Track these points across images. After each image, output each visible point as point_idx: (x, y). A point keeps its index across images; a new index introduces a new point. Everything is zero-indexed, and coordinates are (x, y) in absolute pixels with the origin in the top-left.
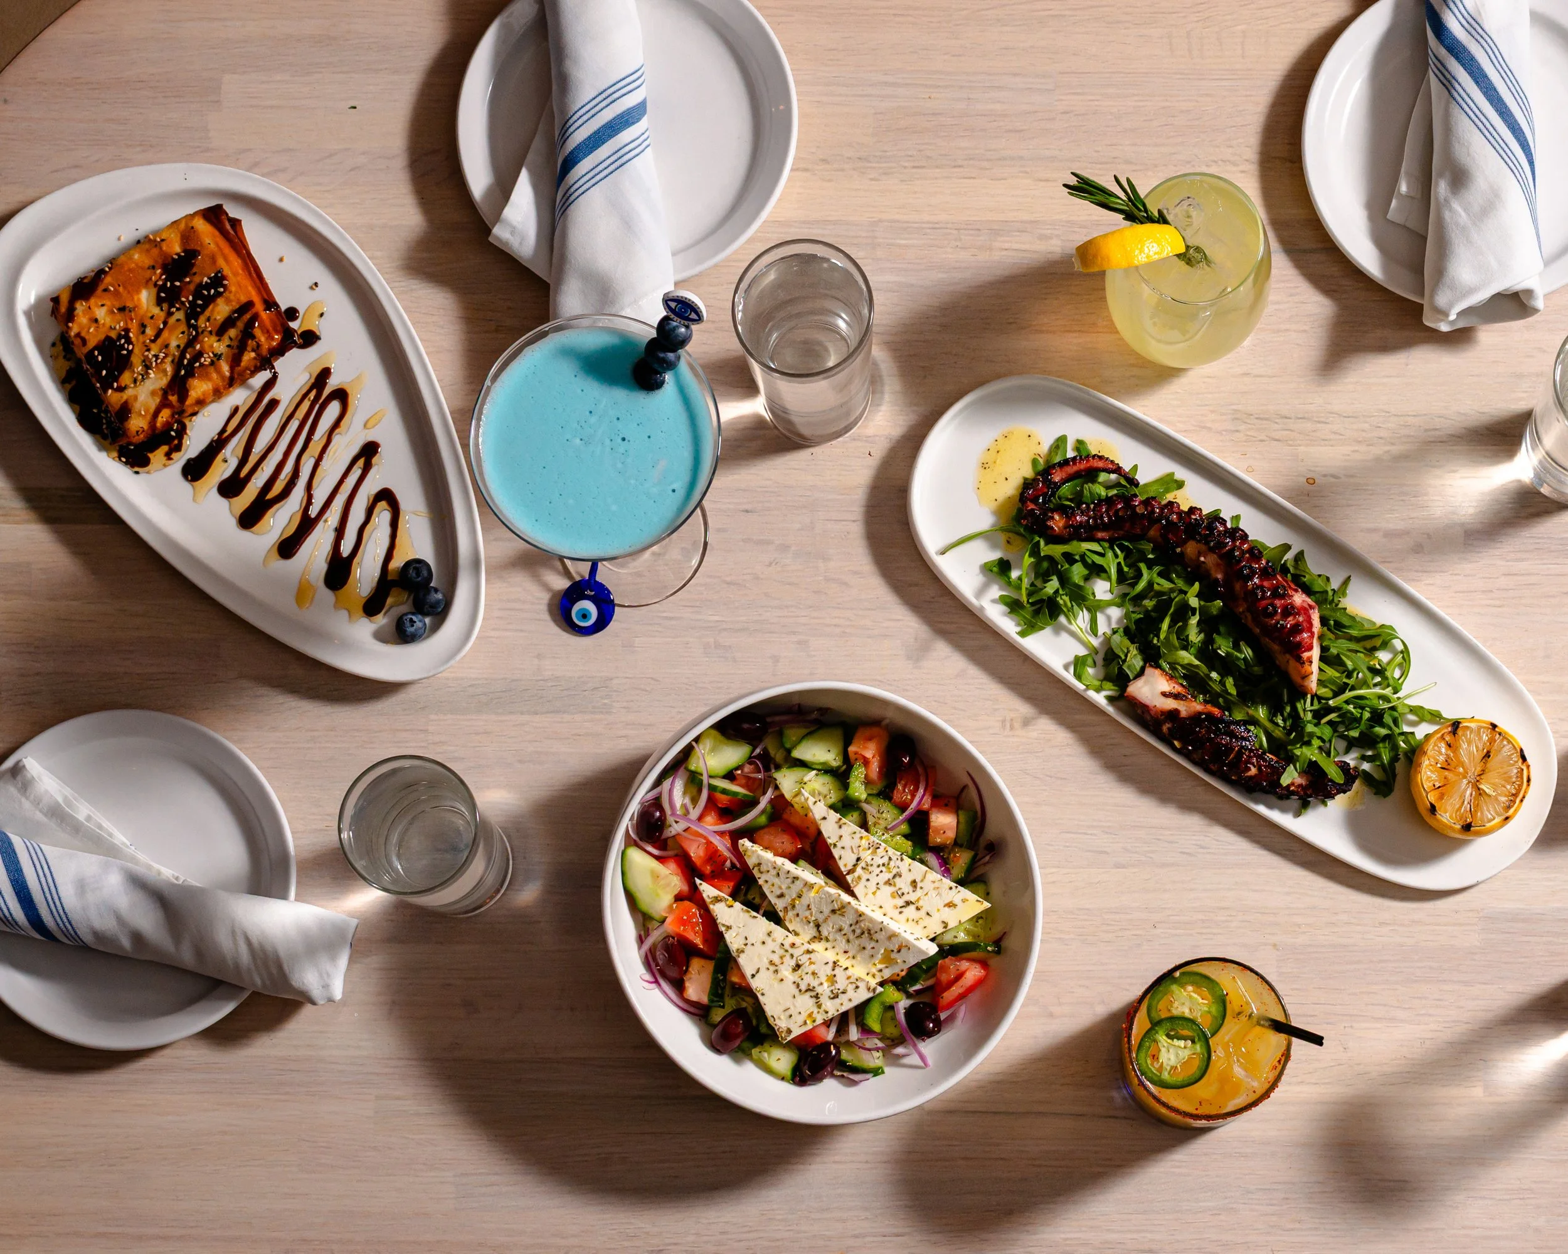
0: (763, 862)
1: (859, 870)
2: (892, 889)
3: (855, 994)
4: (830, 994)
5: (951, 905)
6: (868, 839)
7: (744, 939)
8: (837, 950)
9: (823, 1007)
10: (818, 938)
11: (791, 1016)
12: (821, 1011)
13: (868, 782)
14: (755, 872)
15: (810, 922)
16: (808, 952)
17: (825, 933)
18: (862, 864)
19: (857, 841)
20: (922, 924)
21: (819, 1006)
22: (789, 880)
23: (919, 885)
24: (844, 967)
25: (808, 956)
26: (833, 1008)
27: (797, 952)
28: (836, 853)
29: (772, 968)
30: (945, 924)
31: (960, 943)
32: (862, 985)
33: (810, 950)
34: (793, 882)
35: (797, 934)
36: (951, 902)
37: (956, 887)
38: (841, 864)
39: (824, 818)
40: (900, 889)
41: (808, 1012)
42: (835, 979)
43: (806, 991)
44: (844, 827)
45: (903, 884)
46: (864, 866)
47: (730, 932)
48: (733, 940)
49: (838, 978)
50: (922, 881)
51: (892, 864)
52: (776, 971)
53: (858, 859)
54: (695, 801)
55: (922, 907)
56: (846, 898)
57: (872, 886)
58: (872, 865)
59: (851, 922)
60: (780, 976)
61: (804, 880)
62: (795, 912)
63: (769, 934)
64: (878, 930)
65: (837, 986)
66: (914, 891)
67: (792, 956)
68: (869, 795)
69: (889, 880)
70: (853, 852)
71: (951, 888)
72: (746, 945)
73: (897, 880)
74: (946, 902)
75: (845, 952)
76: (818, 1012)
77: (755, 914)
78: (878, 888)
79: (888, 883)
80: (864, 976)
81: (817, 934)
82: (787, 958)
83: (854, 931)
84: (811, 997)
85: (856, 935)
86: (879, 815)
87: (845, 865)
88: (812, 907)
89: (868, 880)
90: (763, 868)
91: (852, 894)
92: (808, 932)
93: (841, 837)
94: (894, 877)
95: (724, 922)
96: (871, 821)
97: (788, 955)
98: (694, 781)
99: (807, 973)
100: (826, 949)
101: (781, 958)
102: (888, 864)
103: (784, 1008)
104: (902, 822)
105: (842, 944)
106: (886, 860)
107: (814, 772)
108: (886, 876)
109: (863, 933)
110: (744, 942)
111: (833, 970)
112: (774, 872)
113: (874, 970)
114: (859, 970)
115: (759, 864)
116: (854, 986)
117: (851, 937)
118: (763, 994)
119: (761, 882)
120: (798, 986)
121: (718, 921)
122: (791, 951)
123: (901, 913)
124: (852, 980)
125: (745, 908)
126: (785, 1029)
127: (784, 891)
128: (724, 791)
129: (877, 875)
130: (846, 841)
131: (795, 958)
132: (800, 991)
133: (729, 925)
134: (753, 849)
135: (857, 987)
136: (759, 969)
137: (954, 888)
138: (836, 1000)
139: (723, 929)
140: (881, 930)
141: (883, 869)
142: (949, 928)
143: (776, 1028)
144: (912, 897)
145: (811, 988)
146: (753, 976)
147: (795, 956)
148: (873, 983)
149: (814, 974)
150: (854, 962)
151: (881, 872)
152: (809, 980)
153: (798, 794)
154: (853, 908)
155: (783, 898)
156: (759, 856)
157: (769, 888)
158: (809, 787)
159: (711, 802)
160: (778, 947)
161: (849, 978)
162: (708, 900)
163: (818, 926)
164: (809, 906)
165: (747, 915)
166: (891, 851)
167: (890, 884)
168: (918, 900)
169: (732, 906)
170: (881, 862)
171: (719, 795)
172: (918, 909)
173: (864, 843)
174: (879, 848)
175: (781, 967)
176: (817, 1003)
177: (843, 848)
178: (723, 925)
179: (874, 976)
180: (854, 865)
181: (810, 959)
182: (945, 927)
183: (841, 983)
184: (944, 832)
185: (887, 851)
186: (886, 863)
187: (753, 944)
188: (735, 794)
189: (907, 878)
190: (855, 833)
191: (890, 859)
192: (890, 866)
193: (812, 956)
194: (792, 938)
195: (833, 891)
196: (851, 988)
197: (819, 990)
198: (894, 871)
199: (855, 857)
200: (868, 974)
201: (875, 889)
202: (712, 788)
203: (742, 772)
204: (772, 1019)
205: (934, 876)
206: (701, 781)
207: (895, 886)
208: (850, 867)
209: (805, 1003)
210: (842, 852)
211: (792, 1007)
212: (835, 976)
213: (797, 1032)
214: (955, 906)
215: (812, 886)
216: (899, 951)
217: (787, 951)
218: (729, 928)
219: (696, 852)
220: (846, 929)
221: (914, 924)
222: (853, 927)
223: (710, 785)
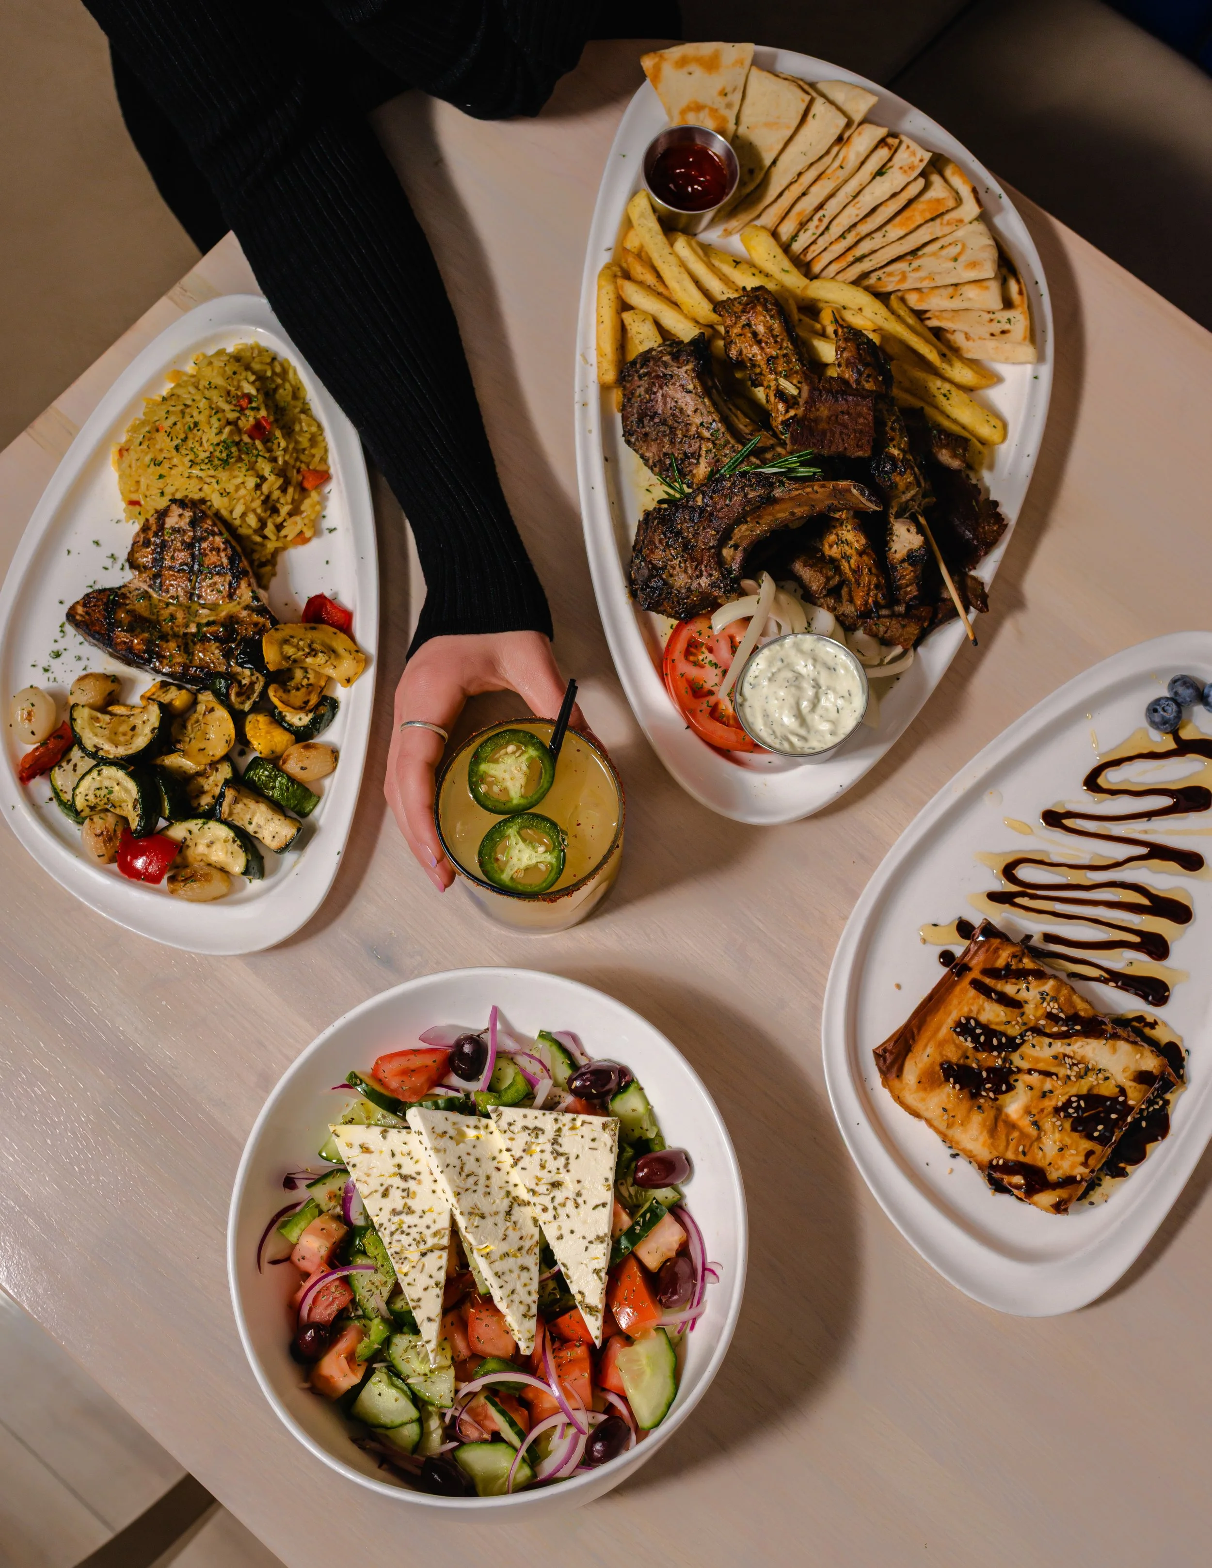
0: (520, 1316)
1: (431, 1242)
2: (410, 1202)
3: (516, 1119)
4: (540, 1136)
5: (365, 1149)
6: (400, 1268)
7: (589, 1250)
8: (506, 1178)
9: (556, 1127)
10: (516, 1202)
11: (593, 1140)
12: (560, 1125)
13: (364, 1333)
14: (534, 1310)
15: (514, 1223)
16: (534, 1192)
17: (506, 1203)
18: (423, 1247)
19: (413, 1274)
20: (405, 1149)
21: (559, 1130)
22: (505, 1278)
23: (382, 1189)
24: (509, 1153)
25: (537, 1189)
26: (547, 1121)
27: (546, 1200)
28: (441, 1276)
29: (580, 1201)
30: (384, 1133)
31: (383, 1109)
32: (503, 1124)
33: (531, 1193)
34: (503, 1274)
35: (535, 1221)
36: (363, 1152)
37: (348, 1163)
38: (444, 1262)
39: (430, 1320)
40: (403, 1198)
41: (574, 1132)
42: (526, 1147)
43: (562, 1154)
44: (415, 1297)
45: (396, 1200)
46: (422, 1243)
47: (598, 1267)
48: (600, 1256)
49: (523, 1146)
50: (376, 1191)
51: (393, 1228)
52: (579, 1194)
53: (424, 1254)
54: (546, 1436)
55: (394, 1166)
56: (462, 1222)
57: (427, 1220)
58: (414, 1240)
59: (473, 1194)
60: (578, 1187)
61: (490, 1267)
62: (522, 1243)
63: (561, 1237)
64: (451, 1167)
65: (528, 1139)
66: (392, 1186)
67: (553, 1199)
68: (371, 1320)
69: (407, 1214)
70: (424, 1265)
71: (354, 1166)
72: (591, 1242)
73: (399, 1207)
74: (367, 1155)
75: (499, 1169)
76: (564, 1125)
77: (563, 1269)
78: (424, 1212)
79: (410, 1211)
80: (497, 1133)
81: (515, 1206)
82: (560, 1198)
83: (476, 1183)
84: (561, 1146)
85: (476, 1178)
86: (374, 1289)
87: (440, 1257)
88: (501, 1236)
89: (428, 1227)
90: (523, 1309)
91: (454, 1223)
92: (523, 1214)
93: (426, 1289)
94: (400, 1213)
95: (598, 1281)
96: (386, 1291)
97: (556, 1203)
98: (534, 1456)
99: (550, 1172)
100: (516, 1185)
101: (564, 1205)
102: (397, 1230)
103: (594, 1151)
104: (355, 1268)
105: (497, 1179)
106: (396, 1237)
107: (410, 1381)
108: (408, 1220)
109: (468, 1176)
110: (591, 1246)
111: (522, 1157)
112: (515, 1297)
113: (482, 1132)
114: (499, 1141)
115: (525, 1316)
116: (512, 1128)
117: (482, 1181)
118: (607, 1180)
119: (535, 1297)
120: (566, 1165)
121: (604, 1286)
122: (550, 1206)
123: (419, 1173)
124: (511, 1135)
125: (568, 1281)
126: (607, 1131)
127: (517, 1271)
128: (512, 1424)
129: (415, 1226)
130: (423, 1280)
131: (552, 1195)
132: (567, 1159)
133: (595, 1275)
134: (520, 1336)
135: (510, 1124)
136: (594, 1209)
137: (351, 1164)
138: (539, 1125)
139: (603, 1274)
140: (448, 1166)
141: (405, 1227)
142: (381, 1129)
143: (616, 1138)
144: (397, 1182)
145: (555, 1155)
146: (604, 1205)
147: (549, 1198)
148: (492, 1123)
149: (543, 1167)
150: (496, 1154)
151: (409, 1227)
152: (552, 1164)
153: (440, 1368)
154: (460, 1206)
155: (524, 1265)
156: (520, 1324)
157: (530, 1284)
158: (423, 1368)
159: (532, 1423)
160: (560, 1218)
161: (512, 1139)
162: (600, 1316)
163: (509, 1213)
164: (504, 1239)
165: (570, 1273)
166: (386, 1240)
167: (409, 1208)
168: (395, 1174)
169: (580, 1292)
170: (403, 1237)
171: (521, 1425)
172: (399, 1166)
173: (405, 1268)
174: (396, 1253)
175: (572, 1196)
176: (559, 1136)
177: (431, 1276)
178: (601, 1279)
179: (487, 1127)
180: (432, 1251)
181: (537, 1184)
182: (385, 1131)
183: (523, 1138)
184: (322, 1229)
185: (390, 1243)
186: (399, 1232)
187: (584, 1238)
188: (503, 1413)
189: (388, 1204)
190: (409, 1284)
191: (392, 1234)
192: (397, 1226)
193: (533, 1186)
194: (543, 1218)
195: (469, 1237)
196: (516, 1128)
197: (548, 1148)
198: (396, 1219)
199: (425, 1260)
200: (491, 1133)
201: (427, 1214)
202: (522, 1436)
203: (482, 1434)
204: (614, 1149)
205: (362, 1188)
206: (527, 1451)
207: (405, 1204)
208: (437, 1253)
209: (570, 1143)
210: (434, 1273)
211: (587, 1148)
212: (524, 1151)
213: (598, 1121)
214: (361, 1147)
215: (487, 1256)
216: (445, 1133)
217: (555, 1208)
218: (597, 1272)
219: (582, 1377)
220: (481, 1189)
221: (413, 1154)
222: (475, 1188)
223: (523, 1439)
